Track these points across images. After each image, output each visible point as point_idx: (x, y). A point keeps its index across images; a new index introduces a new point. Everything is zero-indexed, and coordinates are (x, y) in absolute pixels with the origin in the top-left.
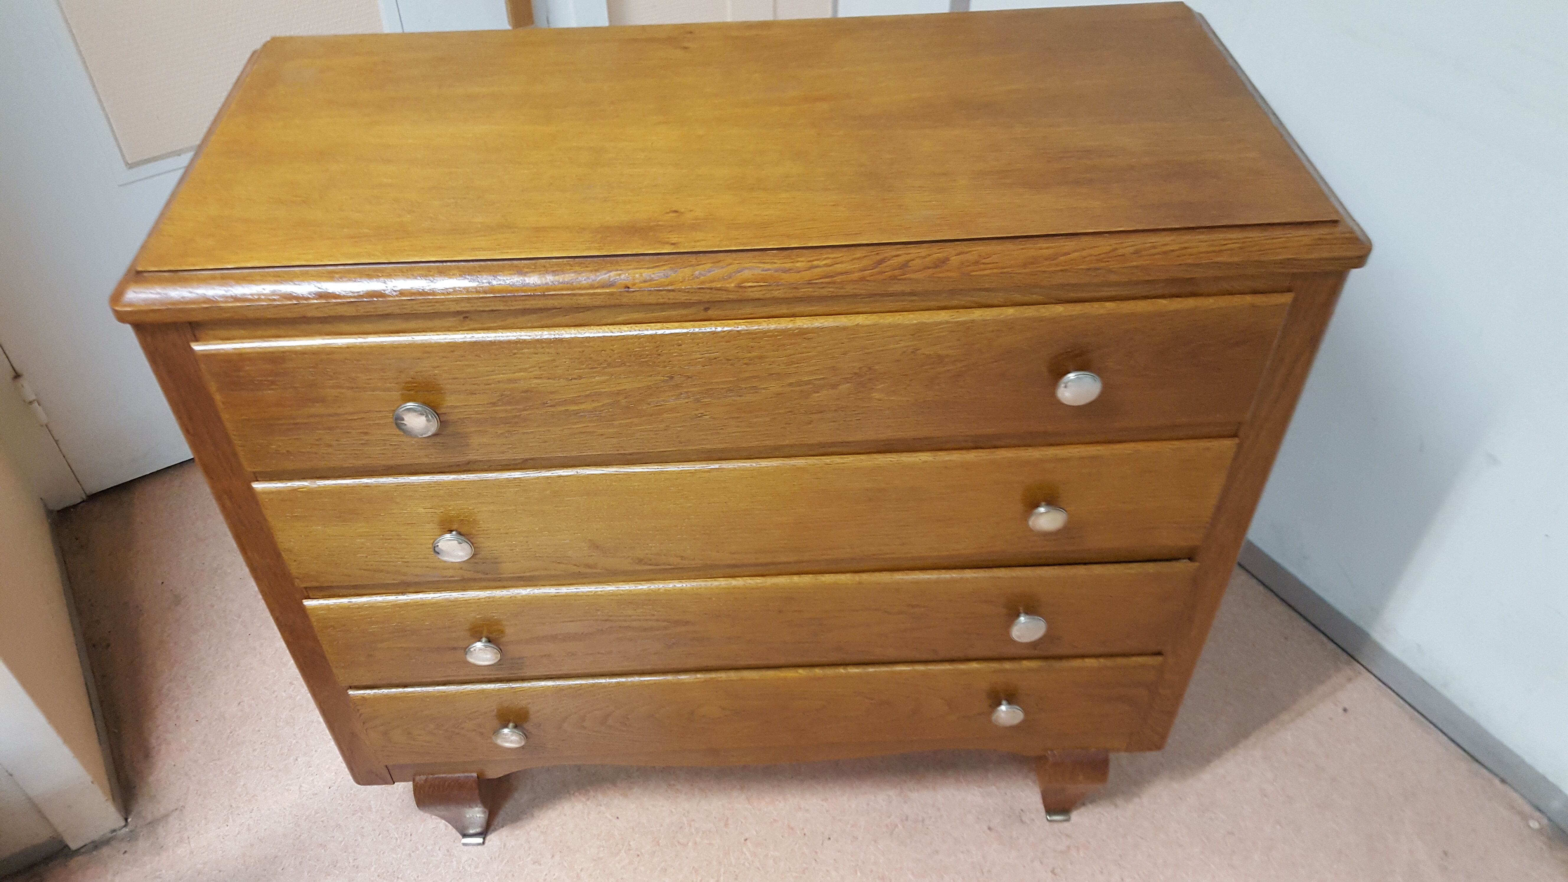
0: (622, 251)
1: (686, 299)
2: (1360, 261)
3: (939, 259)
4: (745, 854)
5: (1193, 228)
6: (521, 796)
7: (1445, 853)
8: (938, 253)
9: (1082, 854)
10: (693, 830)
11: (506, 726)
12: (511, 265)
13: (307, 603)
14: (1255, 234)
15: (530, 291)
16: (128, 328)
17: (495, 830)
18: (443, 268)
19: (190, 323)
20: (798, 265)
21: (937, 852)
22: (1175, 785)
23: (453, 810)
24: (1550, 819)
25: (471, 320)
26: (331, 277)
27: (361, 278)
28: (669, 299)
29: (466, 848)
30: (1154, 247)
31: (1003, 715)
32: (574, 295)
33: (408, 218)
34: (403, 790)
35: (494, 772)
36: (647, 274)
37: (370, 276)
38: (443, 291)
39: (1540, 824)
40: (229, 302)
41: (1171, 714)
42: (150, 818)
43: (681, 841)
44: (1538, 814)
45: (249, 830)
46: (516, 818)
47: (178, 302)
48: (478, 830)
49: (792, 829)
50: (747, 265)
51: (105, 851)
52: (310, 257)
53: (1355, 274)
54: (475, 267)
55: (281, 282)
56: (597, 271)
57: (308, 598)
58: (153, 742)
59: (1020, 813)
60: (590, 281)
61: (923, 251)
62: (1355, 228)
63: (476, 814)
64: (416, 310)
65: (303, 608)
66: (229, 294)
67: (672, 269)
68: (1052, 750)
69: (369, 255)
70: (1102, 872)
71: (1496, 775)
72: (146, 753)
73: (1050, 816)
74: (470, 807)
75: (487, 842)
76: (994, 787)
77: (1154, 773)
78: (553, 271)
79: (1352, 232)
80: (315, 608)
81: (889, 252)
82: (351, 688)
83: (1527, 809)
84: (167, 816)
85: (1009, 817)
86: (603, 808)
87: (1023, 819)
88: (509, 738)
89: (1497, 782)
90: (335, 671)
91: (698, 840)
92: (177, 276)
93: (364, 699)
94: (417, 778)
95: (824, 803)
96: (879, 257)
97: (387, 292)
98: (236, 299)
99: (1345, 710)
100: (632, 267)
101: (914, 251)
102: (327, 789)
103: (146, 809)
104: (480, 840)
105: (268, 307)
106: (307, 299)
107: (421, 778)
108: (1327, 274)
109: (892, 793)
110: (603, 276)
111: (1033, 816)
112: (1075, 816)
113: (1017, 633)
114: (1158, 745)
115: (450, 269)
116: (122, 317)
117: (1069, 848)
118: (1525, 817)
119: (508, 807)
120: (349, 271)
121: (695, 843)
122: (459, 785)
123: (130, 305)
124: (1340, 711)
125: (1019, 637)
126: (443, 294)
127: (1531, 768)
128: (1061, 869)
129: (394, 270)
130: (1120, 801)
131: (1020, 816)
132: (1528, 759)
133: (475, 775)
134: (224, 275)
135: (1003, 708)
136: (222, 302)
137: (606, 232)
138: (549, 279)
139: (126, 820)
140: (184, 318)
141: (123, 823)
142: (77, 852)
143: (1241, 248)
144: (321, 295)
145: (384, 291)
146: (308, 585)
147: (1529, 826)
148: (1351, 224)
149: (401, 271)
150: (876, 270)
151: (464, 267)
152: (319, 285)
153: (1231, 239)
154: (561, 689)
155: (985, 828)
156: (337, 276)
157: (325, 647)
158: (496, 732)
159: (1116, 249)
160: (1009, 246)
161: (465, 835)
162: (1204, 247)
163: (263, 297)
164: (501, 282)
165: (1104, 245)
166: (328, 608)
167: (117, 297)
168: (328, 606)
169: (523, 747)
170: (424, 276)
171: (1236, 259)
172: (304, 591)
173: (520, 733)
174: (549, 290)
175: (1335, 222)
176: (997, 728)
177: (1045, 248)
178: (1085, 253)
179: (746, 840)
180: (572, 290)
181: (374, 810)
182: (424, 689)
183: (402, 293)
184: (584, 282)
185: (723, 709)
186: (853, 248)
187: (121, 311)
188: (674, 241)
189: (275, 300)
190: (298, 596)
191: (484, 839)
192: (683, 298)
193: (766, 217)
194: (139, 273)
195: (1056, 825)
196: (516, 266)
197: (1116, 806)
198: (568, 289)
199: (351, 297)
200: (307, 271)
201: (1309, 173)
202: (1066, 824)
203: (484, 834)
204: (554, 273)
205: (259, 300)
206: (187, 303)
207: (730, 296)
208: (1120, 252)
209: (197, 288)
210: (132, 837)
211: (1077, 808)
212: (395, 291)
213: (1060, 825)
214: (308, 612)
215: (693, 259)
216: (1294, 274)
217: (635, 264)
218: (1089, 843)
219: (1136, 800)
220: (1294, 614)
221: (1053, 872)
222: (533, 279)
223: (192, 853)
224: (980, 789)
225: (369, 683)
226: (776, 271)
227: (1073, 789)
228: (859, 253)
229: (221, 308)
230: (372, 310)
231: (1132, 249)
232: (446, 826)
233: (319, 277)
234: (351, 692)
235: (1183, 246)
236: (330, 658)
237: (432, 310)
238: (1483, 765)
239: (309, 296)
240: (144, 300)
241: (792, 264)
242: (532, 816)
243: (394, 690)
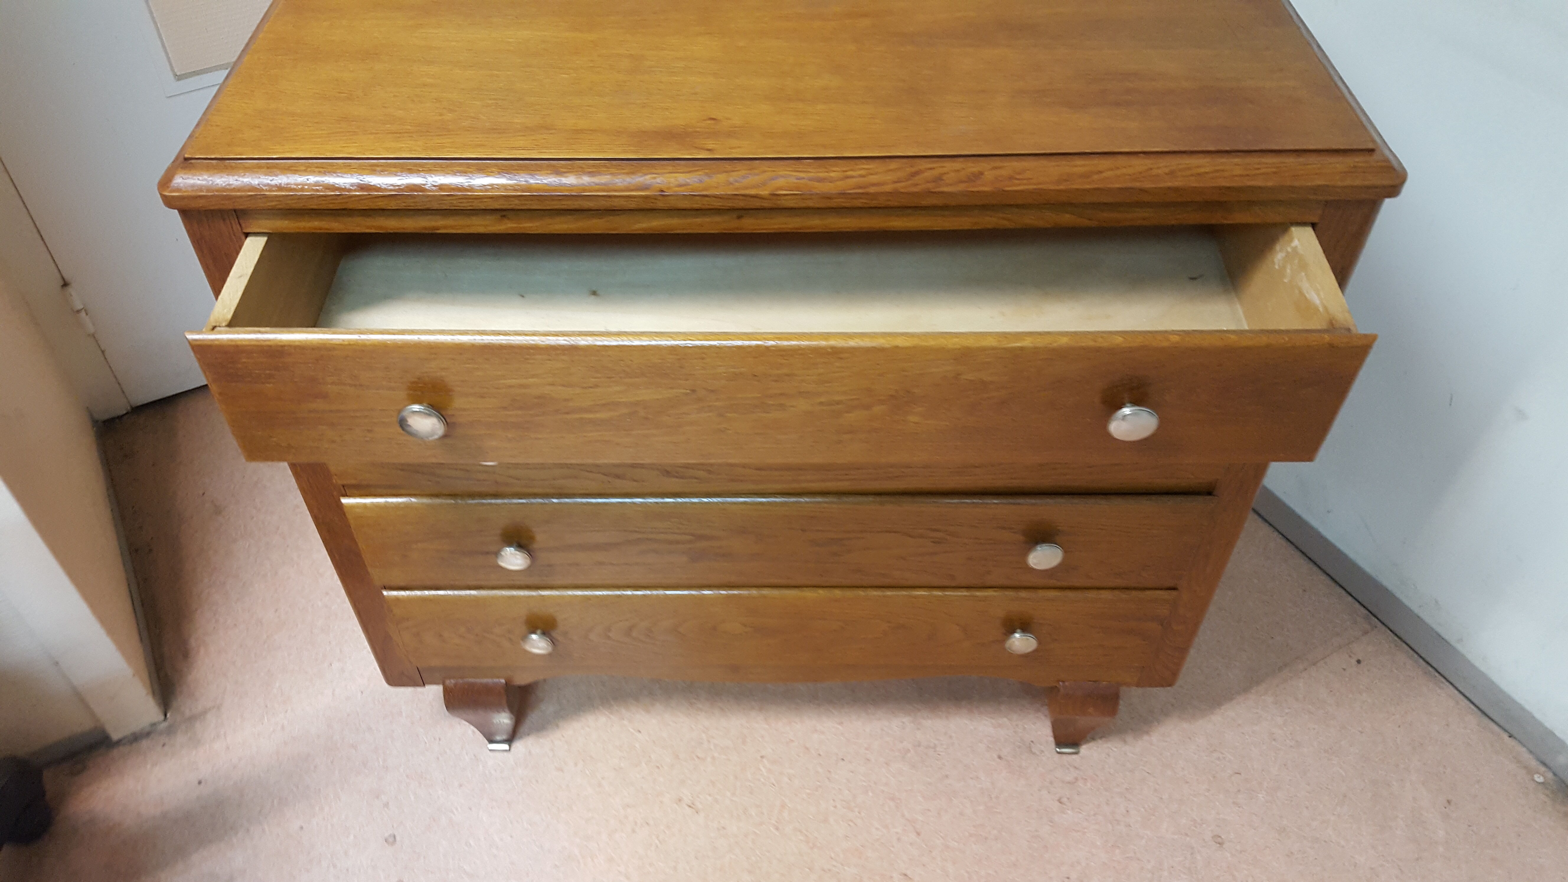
0: (659, 155)
1: (720, 206)
2: (1394, 190)
3: (973, 174)
4: (761, 770)
5: (1227, 152)
6: (547, 708)
7: (1449, 802)
8: (973, 167)
9: (1089, 784)
10: (712, 747)
11: (534, 632)
12: (548, 166)
13: (345, 501)
14: (1291, 160)
15: (567, 190)
16: (176, 211)
17: (521, 737)
18: (482, 164)
19: (235, 211)
20: (832, 174)
21: (947, 776)
22: (1185, 725)
23: (480, 715)
24: (1555, 774)
25: (509, 219)
26: (373, 171)
27: (402, 172)
28: (704, 205)
29: (491, 754)
30: (1189, 169)
31: (1017, 643)
32: (610, 197)
33: (449, 116)
34: (434, 692)
35: (522, 679)
36: (682, 178)
37: (410, 171)
38: (481, 188)
39: (1545, 778)
40: (274, 191)
41: (1183, 651)
42: (188, 713)
43: (699, 755)
44: (1543, 769)
45: (283, 727)
46: (541, 728)
47: (224, 189)
48: (504, 737)
49: (807, 749)
50: (781, 173)
51: (145, 743)
52: (351, 150)
53: (1388, 202)
54: (513, 166)
55: (324, 173)
56: (633, 173)
57: (346, 495)
58: (193, 643)
59: (1030, 744)
60: (625, 184)
61: (957, 164)
62: (1391, 158)
63: (503, 720)
64: (455, 206)
65: (340, 505)
66: (273, 183)
67: (707, 174)
68: (1063, 682)
69: (411, 151)
70: (1107, 804)
71: (1506, 731)
72: (185, 654)
73: (1059, 748)
74: (499, 712)
75: (513, 749)
76: (1005, 719)
77: (1165, 712)
78: (590, 172)
79: (1387, 160)
80: (352, 507)
81: (924, 164)
82: (385, 588)
83: (1534, 763)
84: (205, 712)
85: (1019, 747)
86: (625, 722)
87: (1033, 750)
88: (537, 644)
89: (1505, 736)
90: (370, 570)
91: (716, 755)
92: (223, 164)
93: (397, 599)
94: (448, 682)
95: (839, 727)
96: (913, 170)
97: (427, 187)
98: (280, 188)
99: (1359, 662)
100: (668, 171)
101: (949, 165)
102: (359, 694)
103: (184, 705)
104: (506, 747)
105: (311, 197)
106: (349, 190)
107: (450, 682)
108: (1360, 203)
109: (906, 720)
110: (639, 179)
111: (1042, 748)
112: (1084, 749)
113: (1035, 561)
114: (1168, 680)
115: (488, 166)
116: (169, 202)
117: (1076, 779)
118: (1530, 772)
119: (533, 718)
120: (390, 165)
121: (713, 758)
122: (488, 690)
123: (178, 190)
124: (1354, 661)
125: (1035, 564)
126: (481, 191)
127: (1540, 724)
128: (1068, 799)
129: (435, 165)
130: (1129, 738)
131: (1030, 747)
132: (1538, 716)
133: (503, 681)
134: (271, 164)
135: (1017, 635)
136: (266, 190)
137: (643, 136)
138: (586, 180)
139: (166, 715)
140: (229, 205)
141: (162, 717)
142: (119, 742)
143: (1275, 173)
144: (362, 187)
145: (424, 185)
146: (345, 482)
147: (1534, 780)
148: (1387, 153)
149: (441, 166)
150: (910, 182)
151: (503, 165)
152: (361, 178)
153: (1267, 164)
154: (588, 598)
155: (995, 756)
156: (378, 169)
157: (362, 545)
158: (525, 638)
159: (1151, 169)
160: (1043, 162)
161: (491, 741)
162: (1238, 171)
163: (306, 187)
164: (539, 182)
165: (1139, 165)
166: (365, 506)
167: (165, 182)
168: (365, 505)
169: (550, 655)
170: (463, 173)
171: (1270, 184)
172: (342, 488)
173: (548, 640)
174: (585, 191)
175: (1371, 151)
176: (1011, 655)
177: (1080, 166)
178: (1118, 172)
179: (762, 757)
180: (608, 192)
181: (404, 714)
182: (456, 592)
183: (441, 187)
184: (620, 184)
185: (745, 625)
186: (887, 160)
187: (169, 196)
188: (710, 147)
189: (317, 190)
190: (335, 493)
191: (510, 746)
192: (717, 204)
193: (803, 128)
194: (186, 159)
195: (1064, 756)
196: (554, 166)
197: (1125, 742)
198: (604, 191)
199: (391, 190)
200: (349, 162)
201: (1349, 103)
202: (1074, 756)
203: (510, 741)
204: (591, 174)
205: (302, 190)
206: (234, 190)
207: (763, 204)
208: (1155, 172)
209: (243, 176)
210: (171, 731)
211: (1087, 742)
212: (435, 186)
213: (1069, 758)
214: (346, 510)
215: (727, 165)
216: (1327, 202)
217: (670, 169)
218: (1097, 776)
219: (1146, 737)
220: (1315, 569)
221: (1060, 801)
222: (570, 180)
223: (228, 748)
224: (993, 721)
225: (402, 584)
226: (811, 179)
227: (1083, 721)
228: (894, 164)
229: (265, 196)
230: (412, 204)
231: (1167, 170)
232: (474, 732)
233: (361, 170)
234: (385, 593)
235: (1217, 168)
236: (367, 557)
237: (470, 206)
238: (1492, 720)
239: (351, 188)
240: (193, 186)
241: (827, 174)
242: (557, 726)
243: (426, 593)
